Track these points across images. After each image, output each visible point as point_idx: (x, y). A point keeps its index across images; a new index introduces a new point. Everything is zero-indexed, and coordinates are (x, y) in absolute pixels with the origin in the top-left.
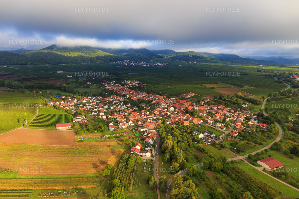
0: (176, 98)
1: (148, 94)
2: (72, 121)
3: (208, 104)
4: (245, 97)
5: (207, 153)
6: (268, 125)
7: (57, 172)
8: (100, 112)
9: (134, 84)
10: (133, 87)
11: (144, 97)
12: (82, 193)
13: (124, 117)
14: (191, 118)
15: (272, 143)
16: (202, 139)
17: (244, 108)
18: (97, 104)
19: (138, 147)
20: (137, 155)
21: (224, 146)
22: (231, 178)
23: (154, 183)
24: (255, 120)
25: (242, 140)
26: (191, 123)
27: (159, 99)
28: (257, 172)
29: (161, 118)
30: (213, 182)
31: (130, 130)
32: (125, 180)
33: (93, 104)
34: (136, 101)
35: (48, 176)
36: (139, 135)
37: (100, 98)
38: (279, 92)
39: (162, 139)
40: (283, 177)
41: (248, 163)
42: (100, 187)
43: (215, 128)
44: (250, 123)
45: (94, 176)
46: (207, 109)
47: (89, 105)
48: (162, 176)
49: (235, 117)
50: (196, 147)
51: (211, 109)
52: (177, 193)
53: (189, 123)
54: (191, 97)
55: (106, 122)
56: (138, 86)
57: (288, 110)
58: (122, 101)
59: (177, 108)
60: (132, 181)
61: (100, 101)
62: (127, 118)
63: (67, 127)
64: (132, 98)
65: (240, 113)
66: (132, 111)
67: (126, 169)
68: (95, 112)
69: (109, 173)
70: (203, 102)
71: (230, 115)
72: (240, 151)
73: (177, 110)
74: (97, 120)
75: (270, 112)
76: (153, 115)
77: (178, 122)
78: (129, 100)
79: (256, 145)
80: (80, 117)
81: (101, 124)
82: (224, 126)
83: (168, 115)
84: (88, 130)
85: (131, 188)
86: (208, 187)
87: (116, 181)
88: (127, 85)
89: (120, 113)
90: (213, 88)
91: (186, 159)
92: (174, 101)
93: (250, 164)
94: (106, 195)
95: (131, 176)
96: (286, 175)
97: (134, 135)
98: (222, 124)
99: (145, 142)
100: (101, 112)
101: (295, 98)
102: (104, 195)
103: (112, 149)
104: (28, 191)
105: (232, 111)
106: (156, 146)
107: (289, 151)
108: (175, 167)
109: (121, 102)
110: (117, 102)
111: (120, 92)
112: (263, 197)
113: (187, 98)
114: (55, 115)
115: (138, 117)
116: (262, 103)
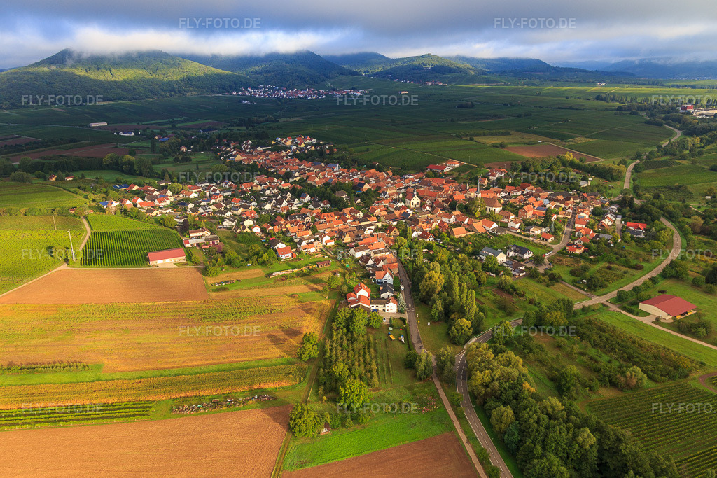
0: (420, 175)
1: (345, 168)
2: (182, 245)
3: (500, 184)
4: (581, 163)
5: (523, 296)
6: (648, 225)
7: (192, 360)
8: (244, 220)
9: (303, 145)
10: (304, 153)
11: (338, 176)
12: (269, 399)
13: (305, 228)
14: (467, 220)
15: (664, 265)
16: (505, 265)
17: (584, 190)
18: (226, 199)
19: (364, 293)
20: (368, 310)
21: (560, 278)
22: (590, 342)
23: (427, 364)
24: (616, 216)
25: (597, 261)
26: (469, 231)
27: (377, 180)
28: (642, 327)
29: (395, 223)
30: (551, 354)
31: (329, 256)
32: (357, 363)
33: (217, 201)
34: (321, 188)
35: (175, 371)
36: (354, 266)
37: (227, 186)
38: (659, 147)
39: (415, 270)
40: (702, 331)
41: (618, 310)
42: (305, 384)
43: (527, 238)
44: (607, 222)
45: (280, 361)
46: (499, 196)
47: (208, 205)
48: (442, 349)
49: (570, 210)
50: (493, 284)
51: (509, 196)
52: (487, 379)
53: (465, 231)
54: (455, 170)
55: (266, 242)
56: (316, 149)
57: (686, 188)
58: (288, 190)
59: (426, 199)
60: (374, 366)
61: (230, 193)
62: (315, 231)
63: (176, 260)
64: (309, 182)
65: (578, 201)
66: (320, 211)
67: (352, 342)
68: (232, 218)
69: (315, 353)
70: (486, 181)
71: (556, 206)
72: (595, 286)
73: (428, 202)
74: (243, 237)
75: (647, 195)
76: (373, 219)
77: (438, 230)
78: (304, 187)
79: (629, 270)
80: (198, 234)
81: (257, 247)
82: (549, 232)
83: (411, 215)
84: (229, 263)
85: (375, 379)
86: (545, 365)
87: (340, 368)
88: (285, 149)
89: (291, 219)
90: (502, 146)
91: (481, 310)
92: (413, 181)
93: (623, 312)
94: (325, 398)
95: (367, 356)
96: (706, 328)
97: (343, 266)
98: (544, 230)
99: (374, 280)
100: (247, 218)
101: (698, 159)
102: (321, 399)
103: (301, 302)
104: (142, 405)
105: (560, 198)
106: (402, 287)
107: (704, 278)
108: (462, 329)
109: (283, 192)
110: (274, 192)
111: (274, 168)
112: (668, 374)
113: (445, 174)
114: (136, 232)
115: (340, 226)
116: (623, 174)
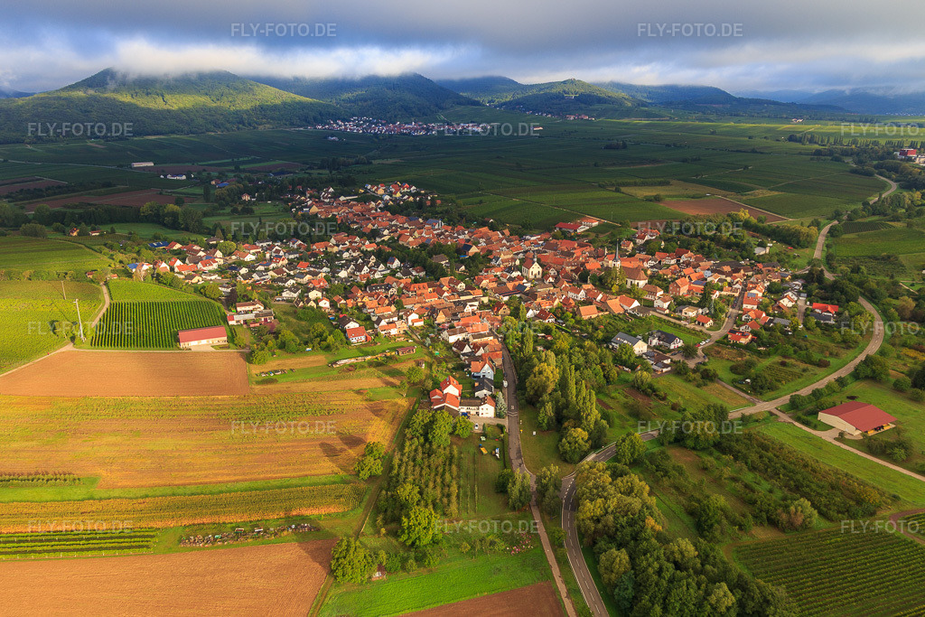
0: (545, 236)
1: (449, 225)
2: (225, 320)
3: (648, 249)
4: (760, 225)
5: (664, 399)
6: (840, 306)
7: (216, 475)
8: (309, 290)
9: (398, 195)
10: (399, 204)
11: (439, 235)
12: (310, 529)
13: (387, 302)
14: (601, 296)
15: (857, 361)
16: (644, 356)
17: (760, 259)
18: (291, 264)
19: (452, 390)
20: (454, 414)
21: (715, 375)
22: (746, 463)
23: (523, 489)
24: (799, 293)
25: (768, 355)
26: (602, 311)
27: (489, 241)
28: (819, 445)
29: (506, 299)
30: (693, 478)
31: (414, 340)
32: (431, 485)
33: (279, 265)
34: (415, 250)
35: (193, 489)
36: (445, 353)
37: (295, 246)
38: (866, 204)
39: (523, 361)
40: (900, 453)
41: (790, 420)
42: (360, 511)
43: (677, 322)
44: (785, 302)
45: (332, 480)
46: (646, 265)
47: (267, 270)
48: (544, 469)
49: (737, 286)
50: (626, 381)
51: (659, 266)
52: (599, 512)
53: (596, 311)
54: (592, 229)
55: (334, 320)
56: (415, 200)
57: (897, 259)
58: (372, 253)
59: (550, 267)
60: (454, 489)
61: (297, 255)
62: (400, 306)
63: (215, 341)
64: (401, 243)
65: (750, 273)
66: (409, 281)
67: (429, 456)
68: (293, 289)
69: (378, 468)
70: (632, 245)
71: (720, 280)
72: (762, 388)
73: (552, 272)
74: (304, 313)
75: (844, 267)
76: (479, 293)
77: (561, 308)
78: (394, 249)
79: (810, 367)
80: (247, 308)
81: (321, 327)
82: (707, 314)
83: (527, 289)
84: (283, 346)
85: (454, 508)
86: (683, 494)
87: (407, 491)
88: (376, 198)
89: (371, 290)
90: (657, 199)
91: (605, 416)
92: (536, 244)
93: (796, 424)
94: (383, 531)
95: (447, 476)
96: (906, 449)
97: (431, 354)
98: (700, 311)
99: (470, 373)
100: (313, 289)
101: (916, 220)
102: (378, 532)
103: (370, 400)
104: (142, 533)
105: (727, 269)
106: (505, 384)
107: (909, 380)
108: (576, 442)
109: (366, 255)
110: (354, 254)
111: (357, 223)
112: (847, 511)
113: (578, 235)
114: (167, 304)
115: (433, 301)
116: (814, 239)
